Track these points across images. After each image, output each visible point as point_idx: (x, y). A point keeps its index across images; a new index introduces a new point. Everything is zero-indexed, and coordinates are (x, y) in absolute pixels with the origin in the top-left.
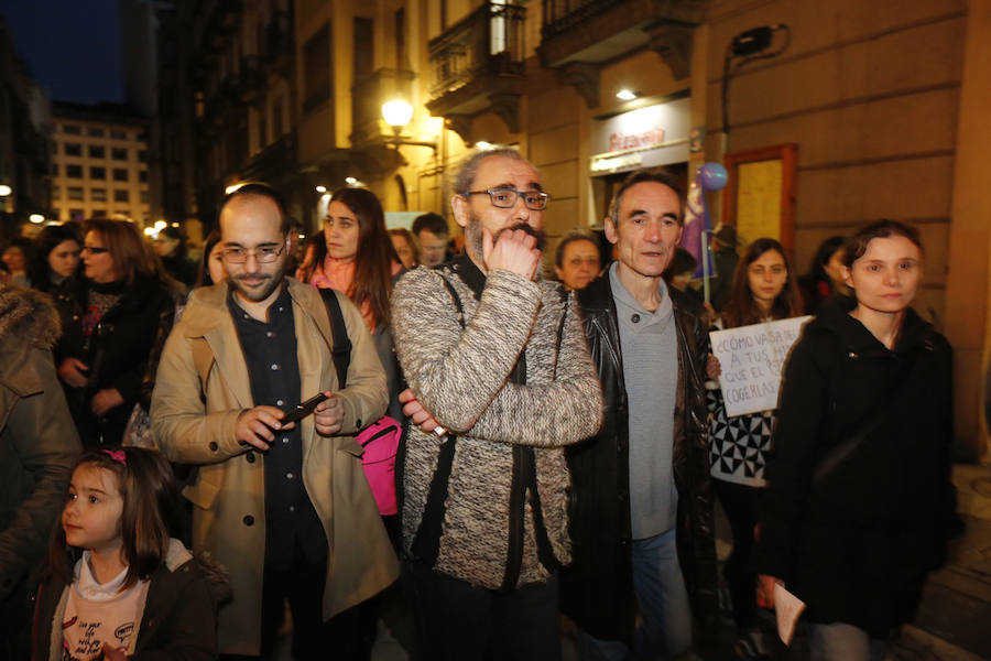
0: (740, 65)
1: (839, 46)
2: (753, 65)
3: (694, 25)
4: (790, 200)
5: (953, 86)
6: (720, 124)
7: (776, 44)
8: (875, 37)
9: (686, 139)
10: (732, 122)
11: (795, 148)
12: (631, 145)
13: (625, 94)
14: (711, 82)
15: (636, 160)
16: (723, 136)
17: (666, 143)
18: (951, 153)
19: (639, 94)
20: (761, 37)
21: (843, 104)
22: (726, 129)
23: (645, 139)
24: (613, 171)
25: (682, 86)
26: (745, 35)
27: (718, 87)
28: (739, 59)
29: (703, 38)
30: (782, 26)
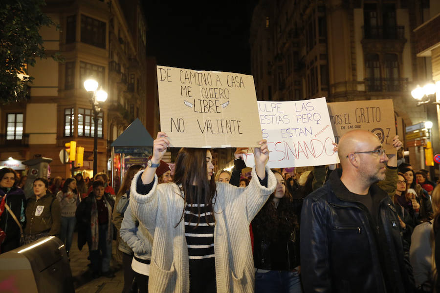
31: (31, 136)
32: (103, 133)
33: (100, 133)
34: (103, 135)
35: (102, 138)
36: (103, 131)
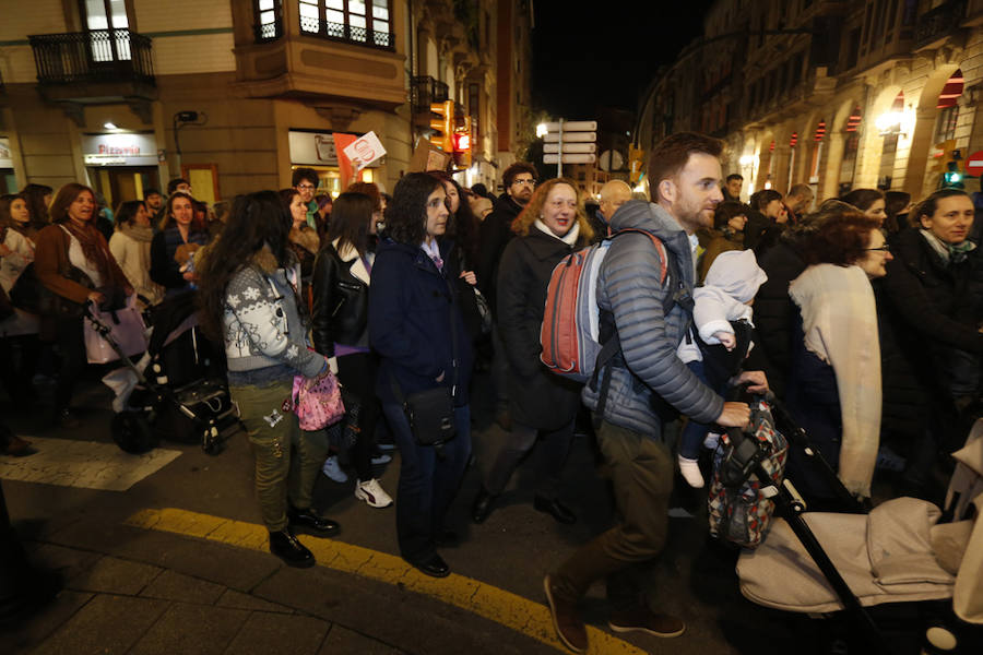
0: (182, 126)
1: (230, 128)
2: (188, 127)
3: (151, 100)
4: (217, 187)
5: (275, 151)
6: (175, 149)
7: (201, 119)
8: (245, 128)
9: (155, 153)
10: (181, 150)
11: (217, 166)
12: (115, 152)
13: (109, 126)
14: (166, 130)
15: (120, 160)
16: (178, 157)
17: (141, 154)
18: (277, 174)
19: (118, 126)
20: (193, 116)
21: (235, 151)
22: (179, 152)
23: (126, 151)
24: (104, 164)
25: (148, 128)
26: (185, 113)
27: (172, 133)
28: (182, 123)
29: (158, 108)
30: (202, 113)
31: (157, 42)
32: (391, 28)
33: (381, 28)
34: (392, 35)
35: (391, 49)
36: (390, 21)
